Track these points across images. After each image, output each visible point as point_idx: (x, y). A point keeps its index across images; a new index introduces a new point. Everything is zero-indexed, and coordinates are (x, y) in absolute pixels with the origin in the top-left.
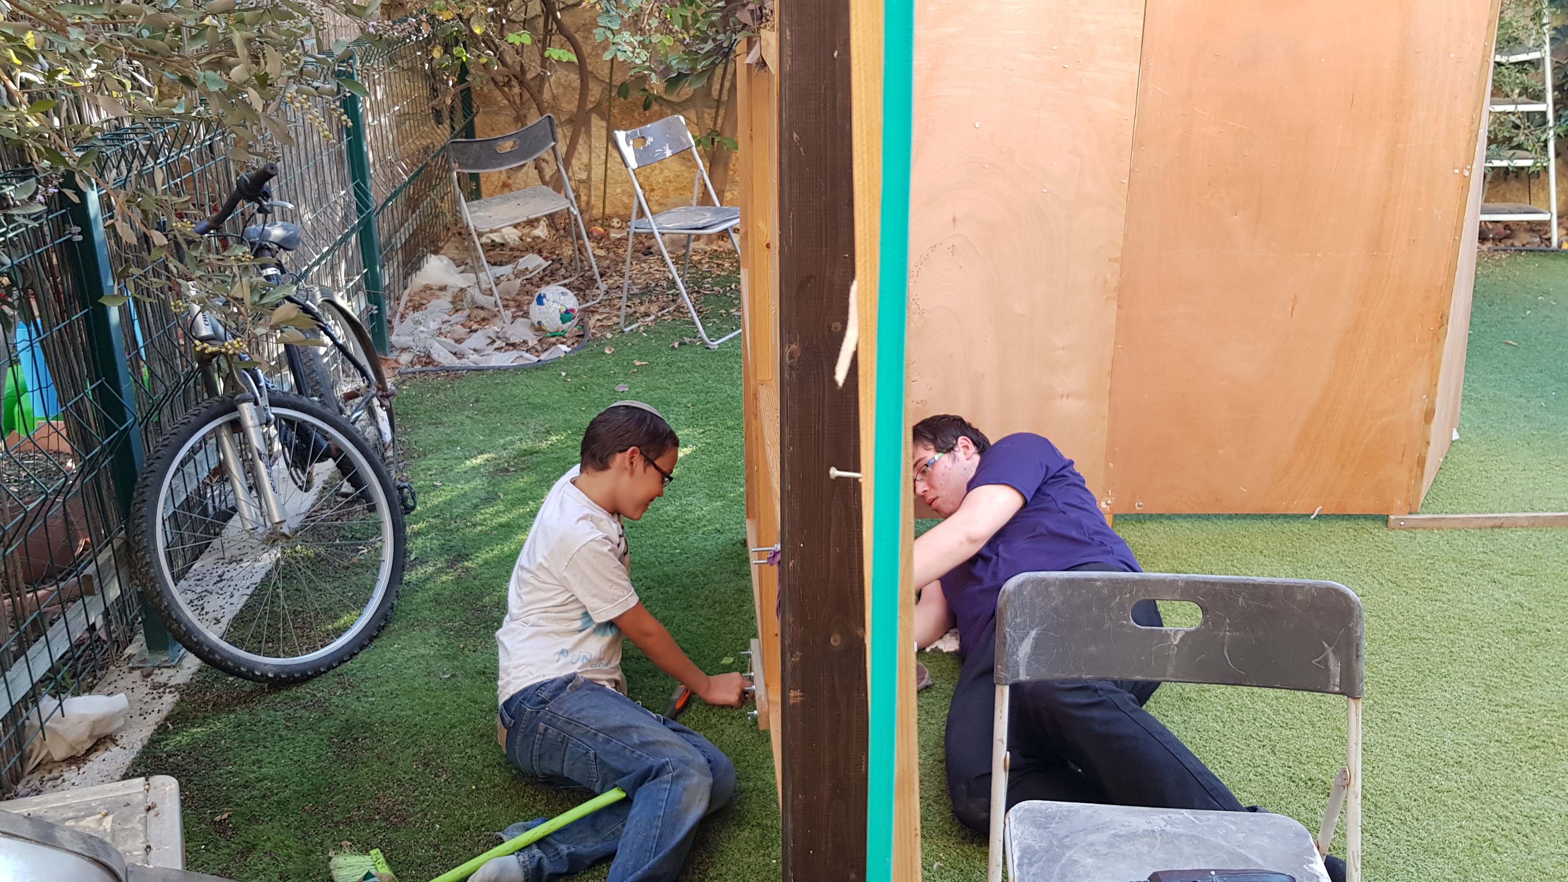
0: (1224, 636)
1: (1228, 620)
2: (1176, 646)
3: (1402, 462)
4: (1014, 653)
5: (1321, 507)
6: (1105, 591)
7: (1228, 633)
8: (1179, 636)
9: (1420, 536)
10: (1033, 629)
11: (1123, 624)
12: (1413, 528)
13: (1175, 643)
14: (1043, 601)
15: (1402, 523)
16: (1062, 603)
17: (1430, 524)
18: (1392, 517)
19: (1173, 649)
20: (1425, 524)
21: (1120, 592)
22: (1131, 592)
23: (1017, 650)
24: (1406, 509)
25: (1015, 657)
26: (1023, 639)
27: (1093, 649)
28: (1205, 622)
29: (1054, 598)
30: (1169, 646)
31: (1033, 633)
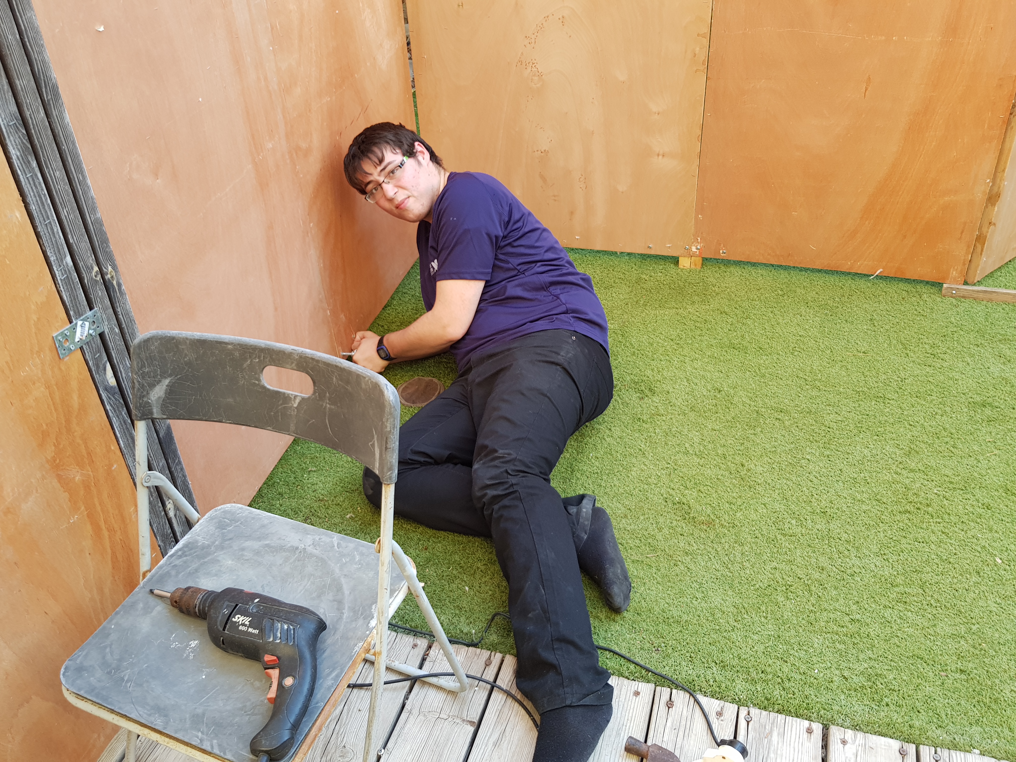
0: (326, 407)
1: (328, 395)
2: (296, 408)
3: (960, 238)
4: (144, 396)
5: (881, 270)
6: (237, 354)
7: (328, 406)
8: (297, 401)
9: (965, 305)
10: (166, 378)
11: (255, 383)
12: (963, 297)
13: (295, 405)
14: (174, 356)
15: (954, 292)
16: (196, 360)
17: (981, 295)
18: (945, 285)
19: (294, 411)
20: (975, 295)
21: (250, 357)
22: (259, 357)
23: (148, 393)
24: (962, 280)
25: (145, 399)
26: (154, 386)
27: (230, 400)
28: (315, 392)
29: (186, 355)
30: (291, 407)
31: (166, 382)
